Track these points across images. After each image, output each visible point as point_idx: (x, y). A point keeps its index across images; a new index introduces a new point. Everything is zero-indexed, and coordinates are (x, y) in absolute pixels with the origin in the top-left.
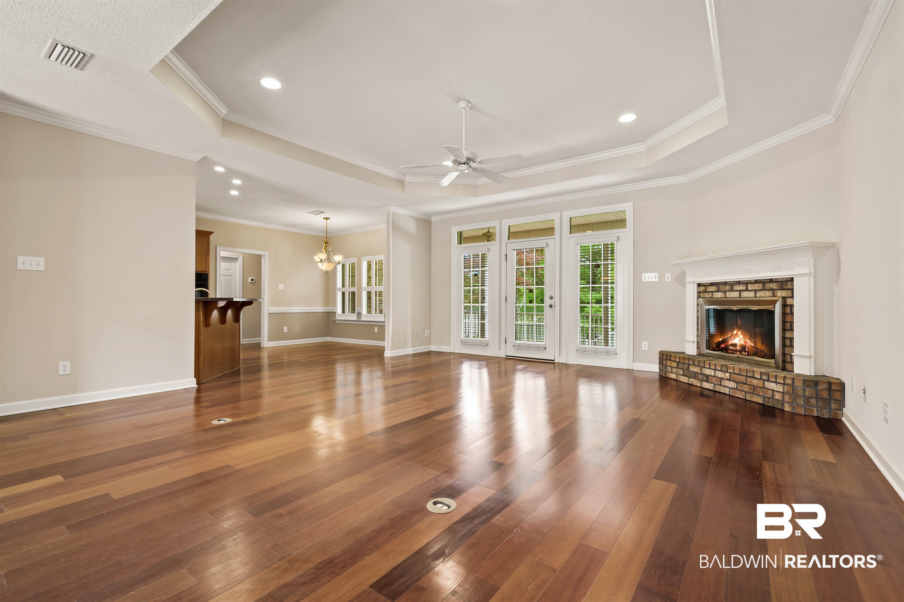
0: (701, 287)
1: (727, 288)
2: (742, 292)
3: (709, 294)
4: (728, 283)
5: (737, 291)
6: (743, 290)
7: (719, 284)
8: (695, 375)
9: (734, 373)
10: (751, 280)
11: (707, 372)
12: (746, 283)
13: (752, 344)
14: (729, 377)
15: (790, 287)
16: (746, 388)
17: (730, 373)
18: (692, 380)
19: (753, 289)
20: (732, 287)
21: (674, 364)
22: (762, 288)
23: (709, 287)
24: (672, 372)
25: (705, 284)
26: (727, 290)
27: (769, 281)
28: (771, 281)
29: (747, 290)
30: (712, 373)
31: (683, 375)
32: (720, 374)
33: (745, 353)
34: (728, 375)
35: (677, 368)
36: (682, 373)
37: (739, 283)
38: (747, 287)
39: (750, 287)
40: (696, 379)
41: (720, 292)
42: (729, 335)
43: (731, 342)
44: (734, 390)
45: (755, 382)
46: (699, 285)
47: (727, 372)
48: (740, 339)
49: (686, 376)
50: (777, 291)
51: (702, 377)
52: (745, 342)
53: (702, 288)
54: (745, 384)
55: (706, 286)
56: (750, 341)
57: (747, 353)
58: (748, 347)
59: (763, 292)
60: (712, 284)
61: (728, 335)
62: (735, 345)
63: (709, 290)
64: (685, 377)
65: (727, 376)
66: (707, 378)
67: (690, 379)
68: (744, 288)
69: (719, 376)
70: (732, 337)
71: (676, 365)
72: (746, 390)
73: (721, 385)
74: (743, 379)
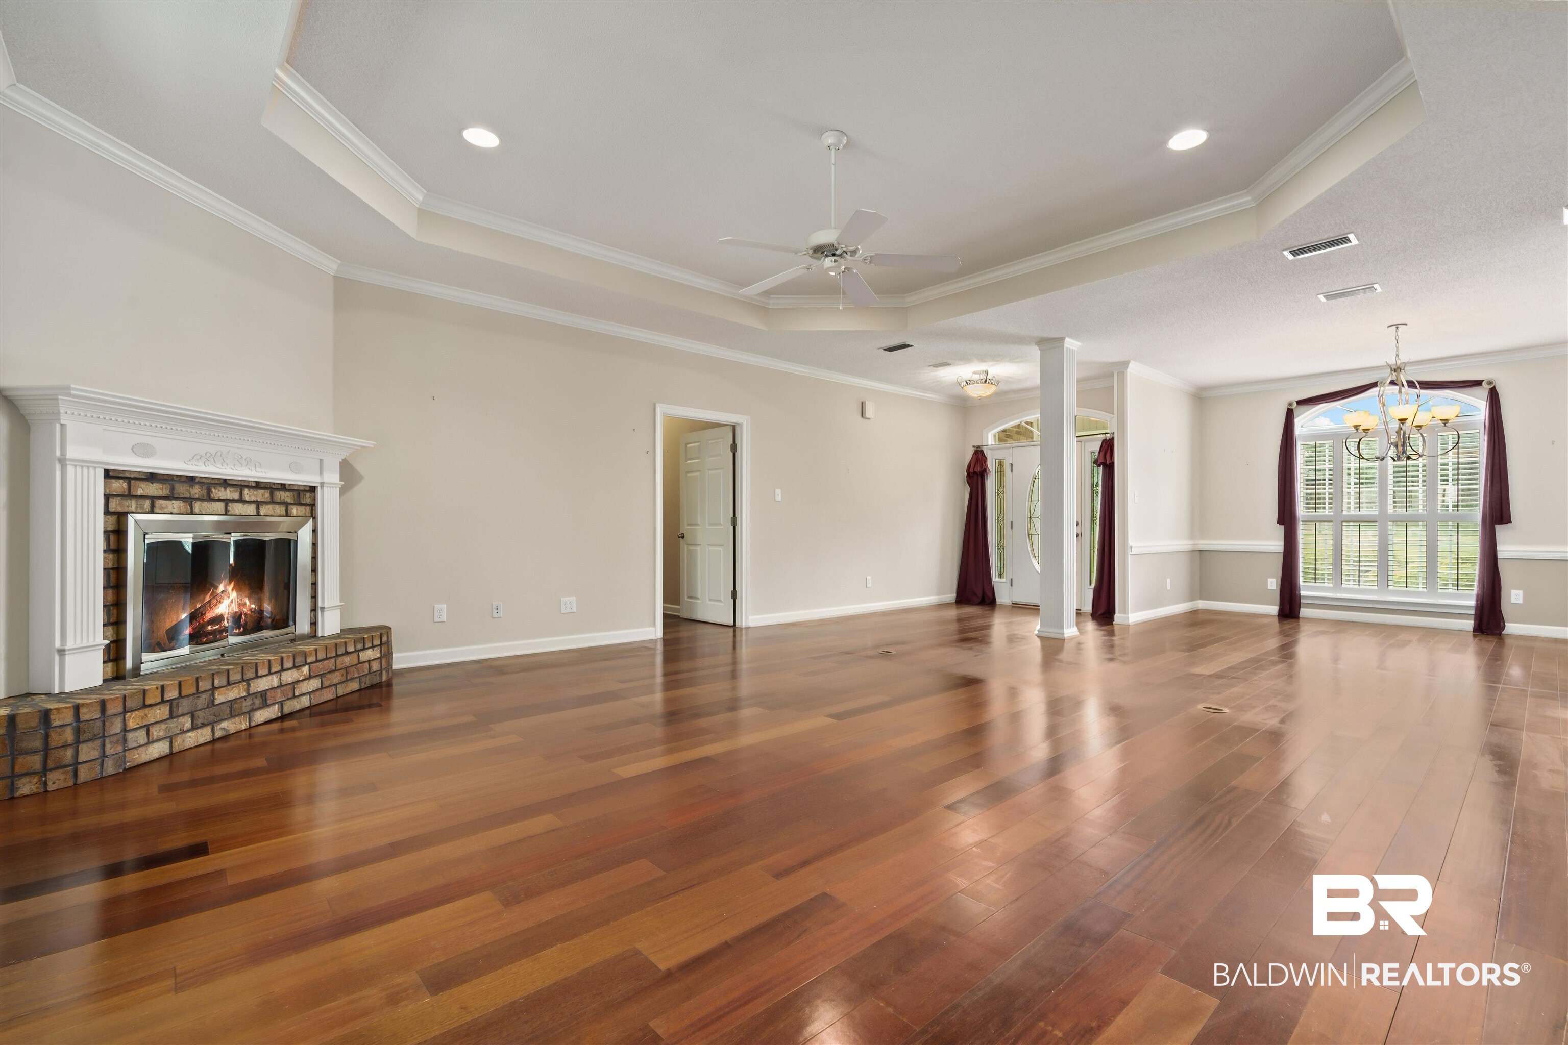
0: (114, 481)
1: (196, 491)
2: (230, 504)
3: (141, 501)
4: (197, 480)
5: (219, 500)
6: (233, 501)
7: (173, 480)
8: (233, 709)
9: (317, 661)
10: (248, 481)
11: (262, 684)
12: (241, 486)
13: (253, 606)
14: (308, 673)
15: (309, 501)
16: (336, 678)
17: (309, 664)
18: (224, 724)
19: (253, 498)
20: (209, 492)
21: (162, 712)
22: (269, 500)
23: (143, 484)
24: (149, 742)
25: (128, 475)
26: (197, 496)
27: (280, 487)
28: (283, 487)
29: (241, 500)
30: (274, 681)
31: (194, 728)
32: (289, 677)
33: (240, 629)
34: (306, 669)
35: (172, 716)
36: (188, 725)
37: (225, 483)
38: (241, 494)
39: (248, 494)
40: (236, 716)
41: (176, 499)
42: (208, 598)
43: (209, 615)
44: (318, 693)
45: (347, 660)
46: (108, 475)
47: (306, 664)
48: (232, 602)
49: (204, 725)
50: (292, 506)
51: (250, 702)
52: (240, 605)
53: (118, 486)
54: (335, 670)
55: (132, 482)
56: (249, 600)
57: (242, 629)
58: (245, 615)
59: (270, 506)
60: (152, 477)
61: (204, 599)
62: (219, 619)
63: (140, 492)
64: (199, 731)
65: (305, 672)
66: (264, 699)
67: (218, 727)
68: (236, 496)
69: (290, 680)
70: (214, 601)
71: (167, 713)
72: (336, 681)
73: (294, 697)
74: (330, 664)
